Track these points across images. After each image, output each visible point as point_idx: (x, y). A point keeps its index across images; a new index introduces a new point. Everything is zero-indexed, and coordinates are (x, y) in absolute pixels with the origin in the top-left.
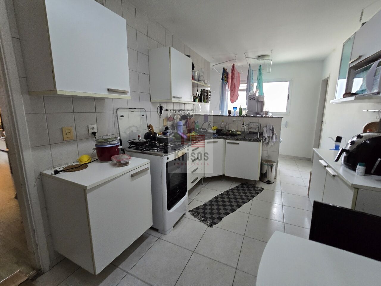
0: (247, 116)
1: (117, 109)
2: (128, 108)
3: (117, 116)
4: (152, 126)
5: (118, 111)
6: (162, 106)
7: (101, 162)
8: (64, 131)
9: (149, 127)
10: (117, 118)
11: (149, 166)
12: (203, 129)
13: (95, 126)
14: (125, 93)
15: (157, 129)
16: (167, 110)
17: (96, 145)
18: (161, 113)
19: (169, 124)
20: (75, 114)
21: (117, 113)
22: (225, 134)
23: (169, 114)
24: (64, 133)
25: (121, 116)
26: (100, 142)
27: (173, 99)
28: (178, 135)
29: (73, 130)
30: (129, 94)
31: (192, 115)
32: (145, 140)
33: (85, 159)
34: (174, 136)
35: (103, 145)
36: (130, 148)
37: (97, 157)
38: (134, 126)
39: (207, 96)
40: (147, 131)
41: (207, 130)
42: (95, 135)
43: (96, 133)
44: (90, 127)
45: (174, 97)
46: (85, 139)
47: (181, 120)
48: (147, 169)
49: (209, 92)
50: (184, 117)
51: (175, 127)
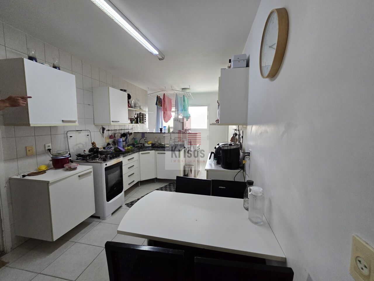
0: (173, 133)
1: (67, 132)
2: (76, 131)
3: (67, 137)
4: (95, 143)
5: (68, 133)
6: (104, 127)
7: (55, 169)
8: (27, 149)
9: (93, 144)
10: (67, 138)
11: (92, 170)
12: (140, 144)
13: (50, 145)
14: (74, 122)
15: (100, 145)
16: (109, 130)
17: (52, 158)
18: (103, 132)
19: (110, 141)
20: (36, 137)
21: (67, 135)
22: (156, 147)
23: (110, 133)
24: (28, 150)
25: (70, 137)
26: (55, 155)
27: (112, 123)
28: (118, 149)
29: (34, 148)
30: (77, 123)
31: (131, 133)
32: (89, 153)
33: (43, 168)
34: (114, 150)
35: (57, 157)
36: (77, 159)
37: (53, 167)
38: (80, 143)
39: (143, 118)
40: (91, 146)
41: (144, 145)
42: (50, 151)
43: (51, 149)
44: (47, 145)
45: (113, 121)
46: (43, 154)
47: (121, 138)
48: (91, 172)
49: (144, 115)
50: (124, 135)
51: (116, 143)
